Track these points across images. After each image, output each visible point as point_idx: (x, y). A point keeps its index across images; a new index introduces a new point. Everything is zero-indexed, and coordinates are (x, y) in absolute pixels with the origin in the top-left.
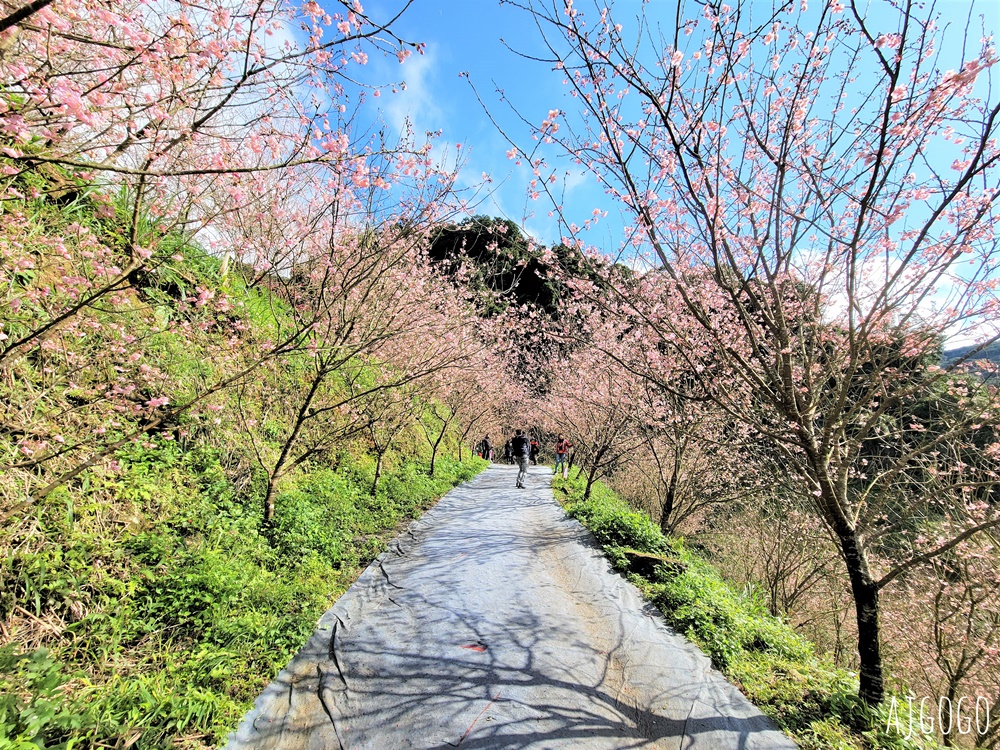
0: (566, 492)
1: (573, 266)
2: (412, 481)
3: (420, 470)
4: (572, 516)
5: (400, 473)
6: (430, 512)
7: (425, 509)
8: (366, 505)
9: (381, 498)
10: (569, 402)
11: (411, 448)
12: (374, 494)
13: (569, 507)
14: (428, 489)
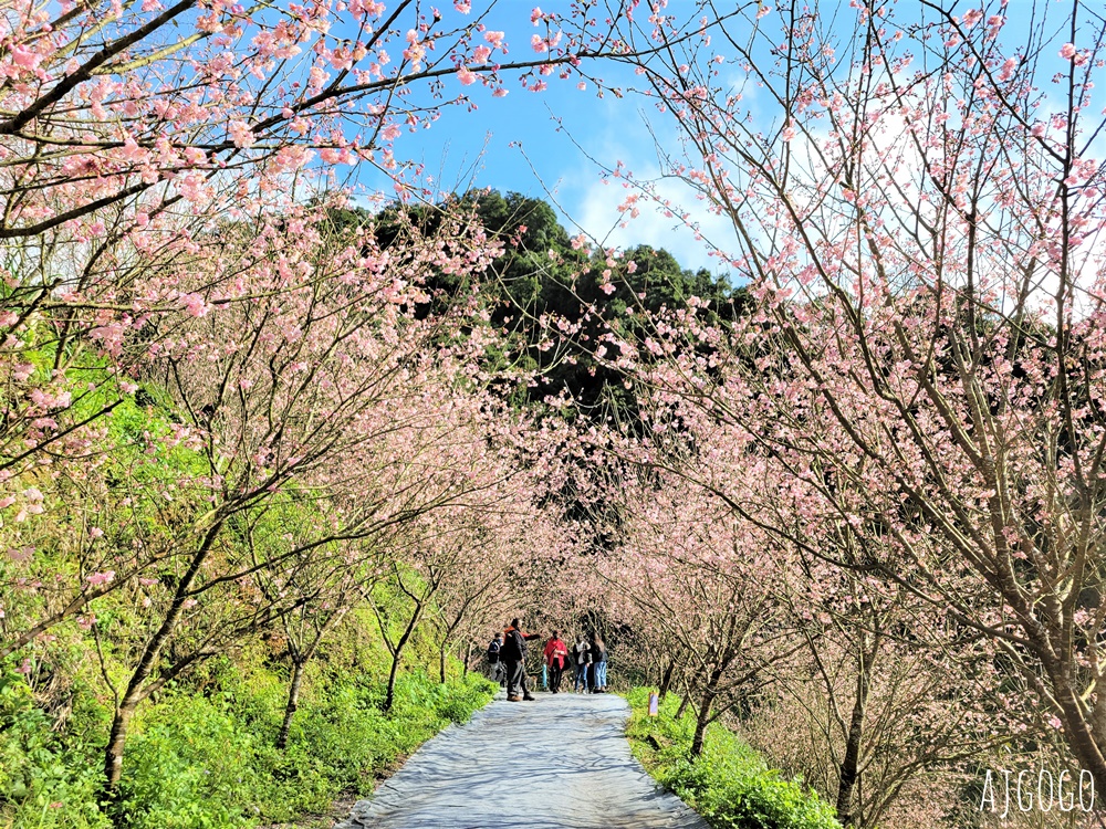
0: (655, 745)
1: (663, 289)
2: (350, 722)
3: (367, 700)
4: (667, 789)
5: (327, 705)
6: (390, 782)
7: (380, 777)
8: (268, 765)
9: (297, 754)
10: (659, 565)
11: (348, 654)
12: (283, 747)
13: (662, 774)
14: (383, 738)
